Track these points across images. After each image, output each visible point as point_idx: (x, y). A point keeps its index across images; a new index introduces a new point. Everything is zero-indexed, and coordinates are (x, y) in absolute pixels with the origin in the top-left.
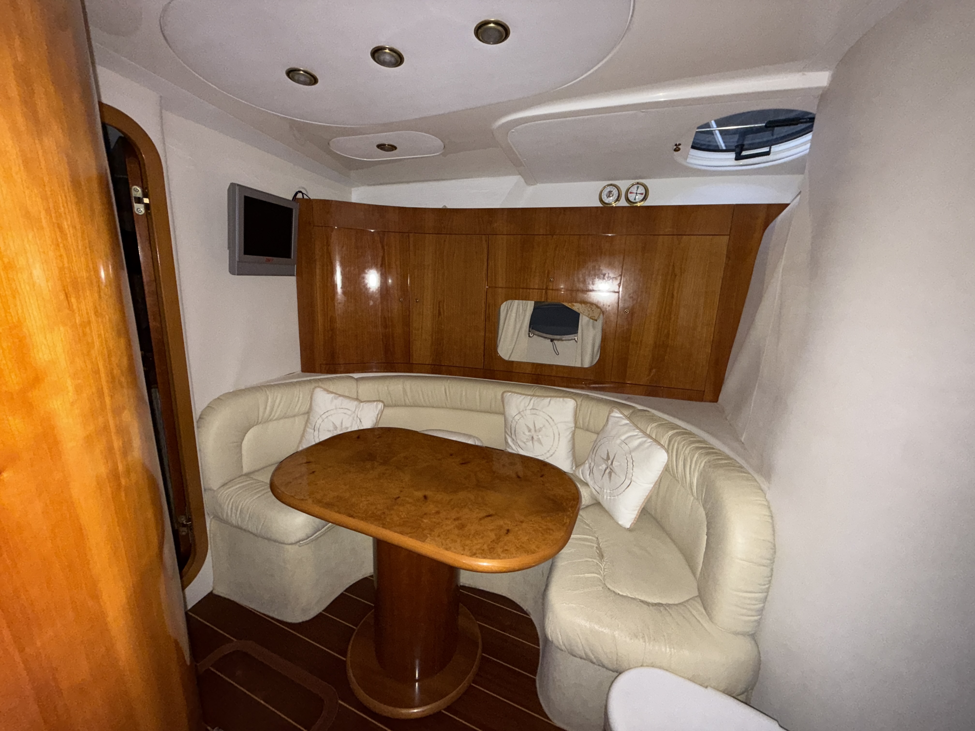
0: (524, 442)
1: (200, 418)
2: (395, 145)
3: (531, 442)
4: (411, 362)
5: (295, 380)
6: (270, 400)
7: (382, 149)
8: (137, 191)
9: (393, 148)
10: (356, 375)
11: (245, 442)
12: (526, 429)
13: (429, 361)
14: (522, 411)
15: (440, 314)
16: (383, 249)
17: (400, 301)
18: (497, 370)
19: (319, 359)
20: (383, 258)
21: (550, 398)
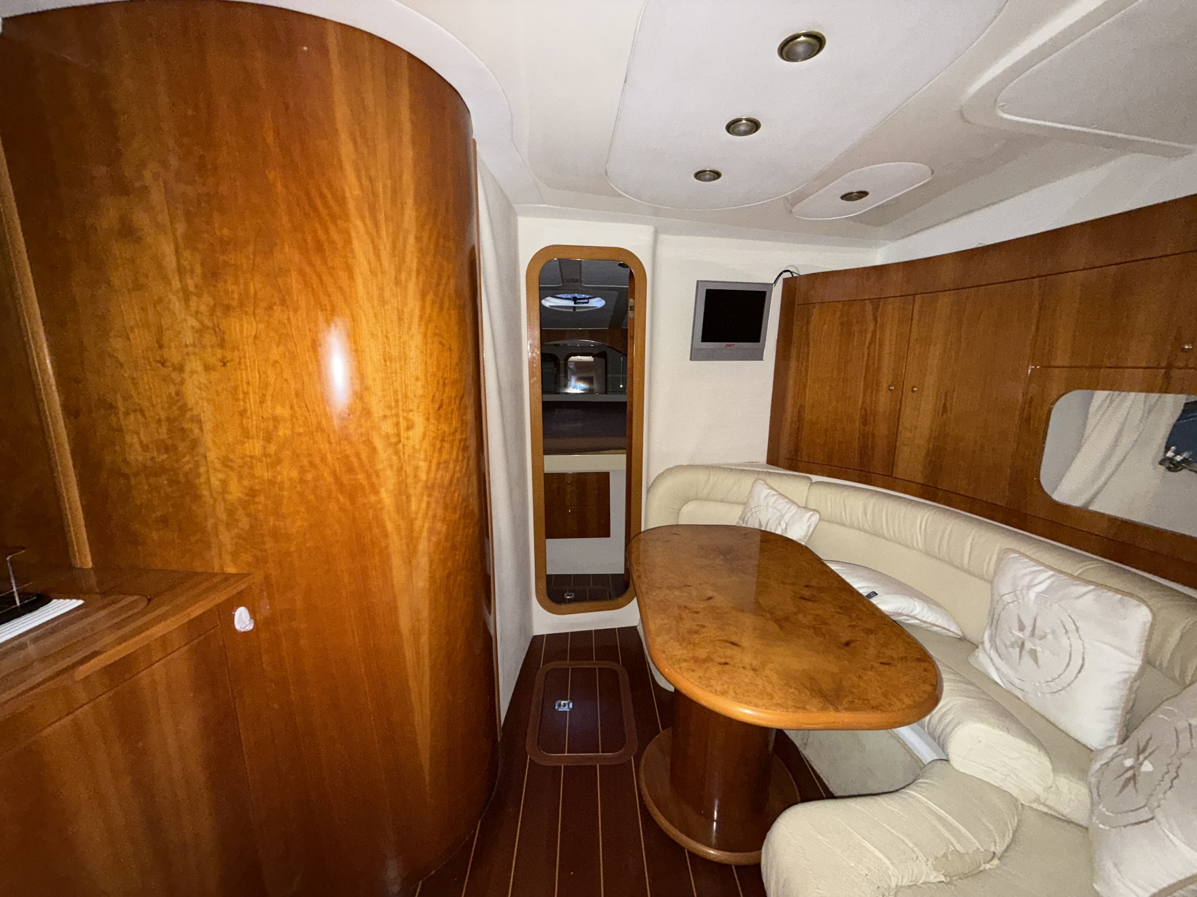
0: (1006, 646)
2: (865, 189)
3: (1018, 650)
4: (894, 476)
5: (760, 470)
7: (849, 199)
8: (631, 302)
9: (863, 194)
10: (815, 478)
11: (682, 513)
12: (1016, 625)
13: (919, 479)
14: (1022, 590)
15: (945, 409)
16: (875, 320)
17: (890, 389)
18: (1030, 515)
19: (783, 453)
20: (874, 332)
21: (1092, 587)
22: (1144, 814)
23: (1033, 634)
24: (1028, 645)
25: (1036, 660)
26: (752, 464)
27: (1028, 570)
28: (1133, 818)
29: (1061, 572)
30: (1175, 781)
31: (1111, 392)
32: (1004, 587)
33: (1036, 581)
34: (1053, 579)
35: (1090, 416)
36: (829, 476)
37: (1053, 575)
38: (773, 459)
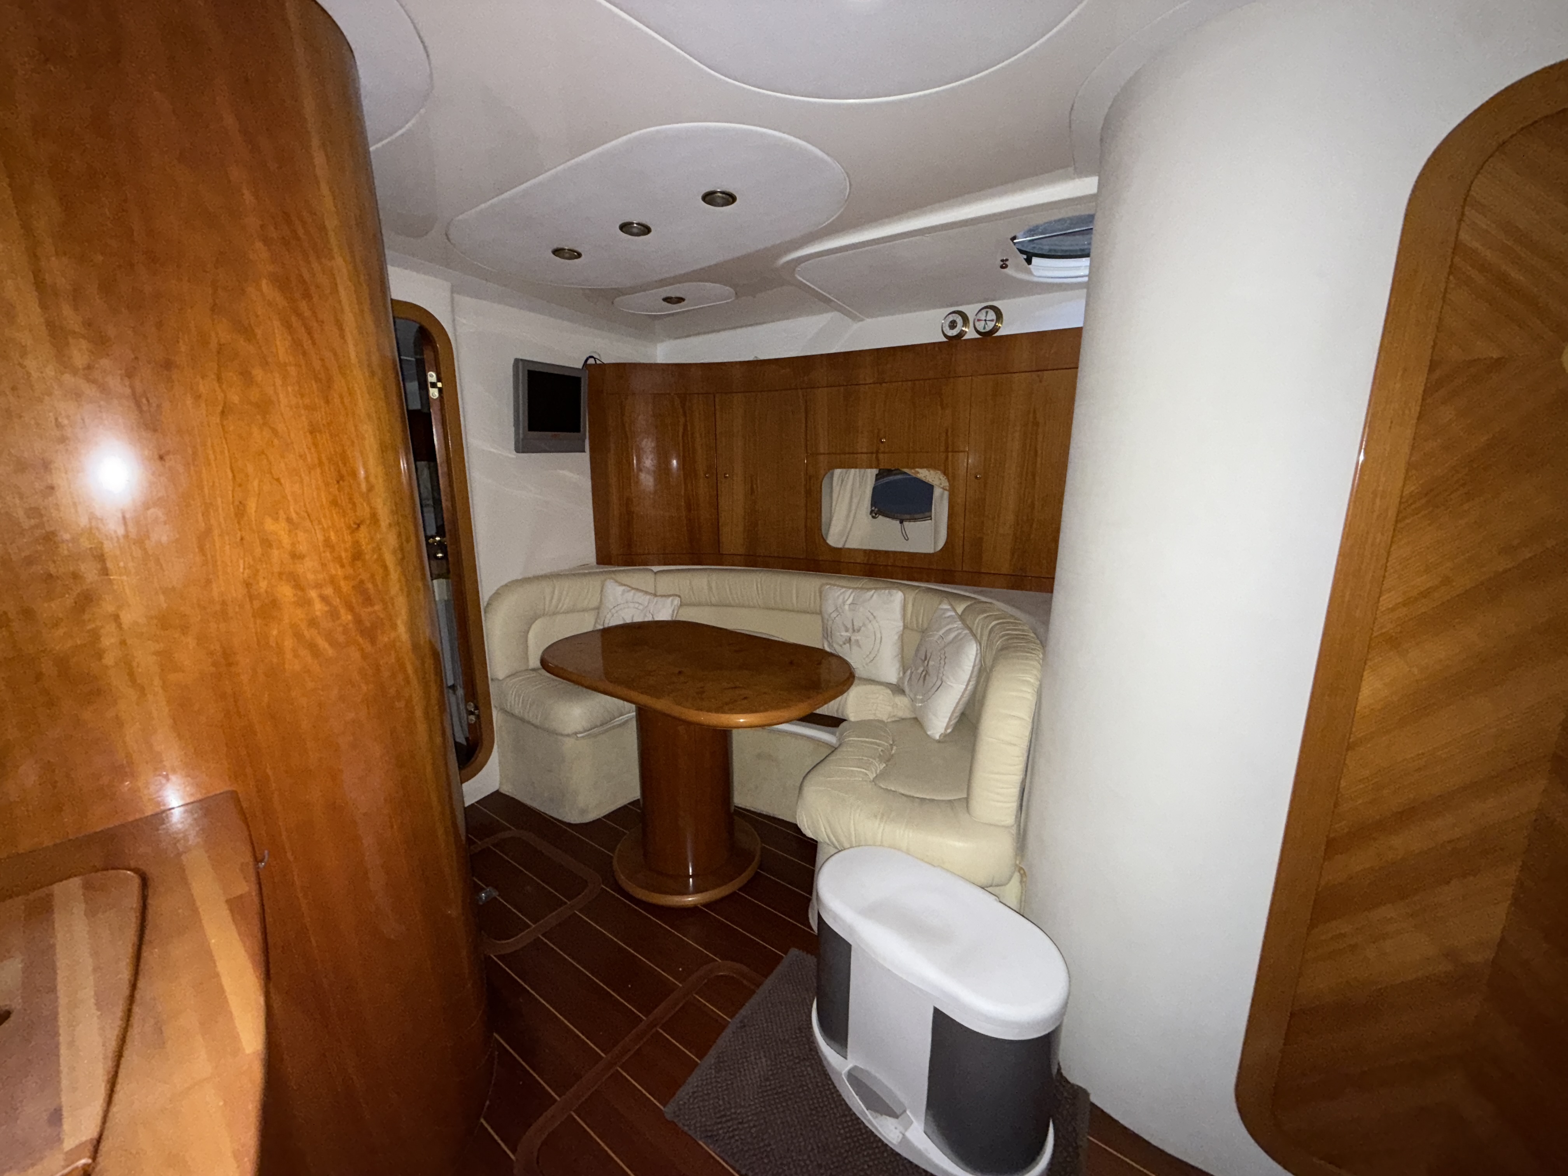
0: (840, 645)
1: (488, 604)
2: (683, 297)
4: (720, 552)
5: (586, 571)
6: (556, 592)
7: (668, 302)
8: (432, 377)
9: (680, 300)
10: (656, 568)
11: (531, 635)
12: (843, 629)
13: (742, 551)
14: (840, 607)
15: (752, 491)
16: (685, 414)
17: (706, 477)
18: (822, 560)
19: (615, 548)
20: (685, 426)
21: (873, 591)
22: (939, 683)
23: (854, 631)
24: (853, 638)
25: (859, 646)
26: (584, 566)
27: (839, 593)
28: (935, 688)
29: (856, 588)
30: (946, 660)
31: (844, 470)
32: (829, 608)
33: (846, 598)
34: (853, 594)
35: (834, 488)
36: (665, 564)
37: (852, 593)
38: (605, 558)
